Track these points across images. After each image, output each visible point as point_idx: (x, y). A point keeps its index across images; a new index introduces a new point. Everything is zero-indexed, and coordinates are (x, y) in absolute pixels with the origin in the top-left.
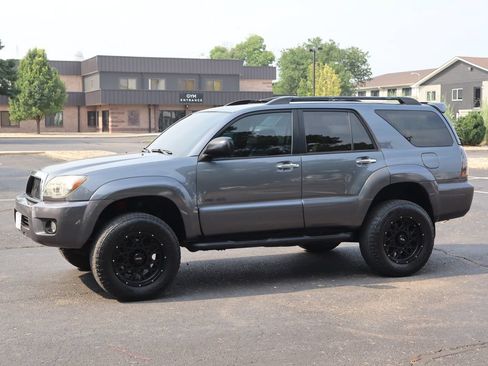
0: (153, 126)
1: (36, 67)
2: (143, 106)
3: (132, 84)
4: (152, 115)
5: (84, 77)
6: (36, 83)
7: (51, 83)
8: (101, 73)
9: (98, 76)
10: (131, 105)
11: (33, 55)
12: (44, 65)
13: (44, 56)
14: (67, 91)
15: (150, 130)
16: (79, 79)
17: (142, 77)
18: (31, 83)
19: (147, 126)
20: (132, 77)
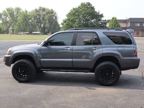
0: (143, 35)
1: (114, 21)
2: (141, 30)
3: (139, 25)
4: (143, 33)
5: (127, 23)
6: (113, 25)
7: (117, 25)
8: (130, 22)
9: (130, 23)
10: (137, 30)
11: (113, 18)
12: (116, 21)
13: (116, 18)
14: (121, 27)
15: (142, 37)
16: (126, 24)
17: (141, 23)
18: (112, 25)
19: (141, 35)
20: (138, 23)
